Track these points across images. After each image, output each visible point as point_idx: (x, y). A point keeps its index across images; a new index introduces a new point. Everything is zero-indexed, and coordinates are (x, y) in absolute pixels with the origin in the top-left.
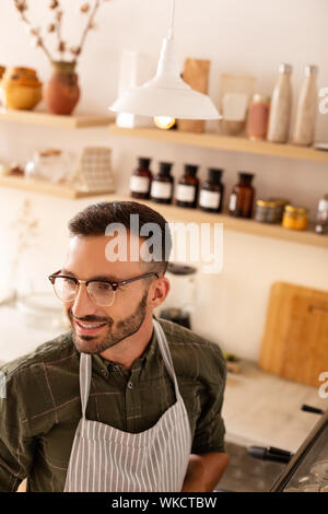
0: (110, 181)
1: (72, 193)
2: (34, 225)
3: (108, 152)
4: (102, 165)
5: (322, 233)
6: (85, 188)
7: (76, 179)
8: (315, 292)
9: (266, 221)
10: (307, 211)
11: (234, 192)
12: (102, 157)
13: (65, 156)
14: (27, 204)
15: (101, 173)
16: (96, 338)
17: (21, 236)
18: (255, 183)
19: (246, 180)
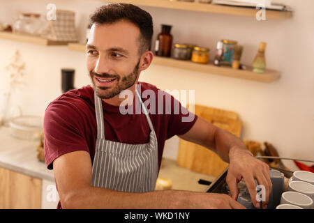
0: (73, 35)
1: (45, 42)
2: (22, 68)
3: (73, 14)
4: (67, 23)
5: (219, 65)
6: (55, 38)
7: (49, 32)
8: (215, 110)
9: (180, 59)
10: (208, 50)
11: (158, 39)
12: (67, 18)
13: (42, 18)
14: (17, 53)
15: (67, 29)
16: (110, 88)
17: (12, 76)
18: (173, 32)
19: (167, 29)
